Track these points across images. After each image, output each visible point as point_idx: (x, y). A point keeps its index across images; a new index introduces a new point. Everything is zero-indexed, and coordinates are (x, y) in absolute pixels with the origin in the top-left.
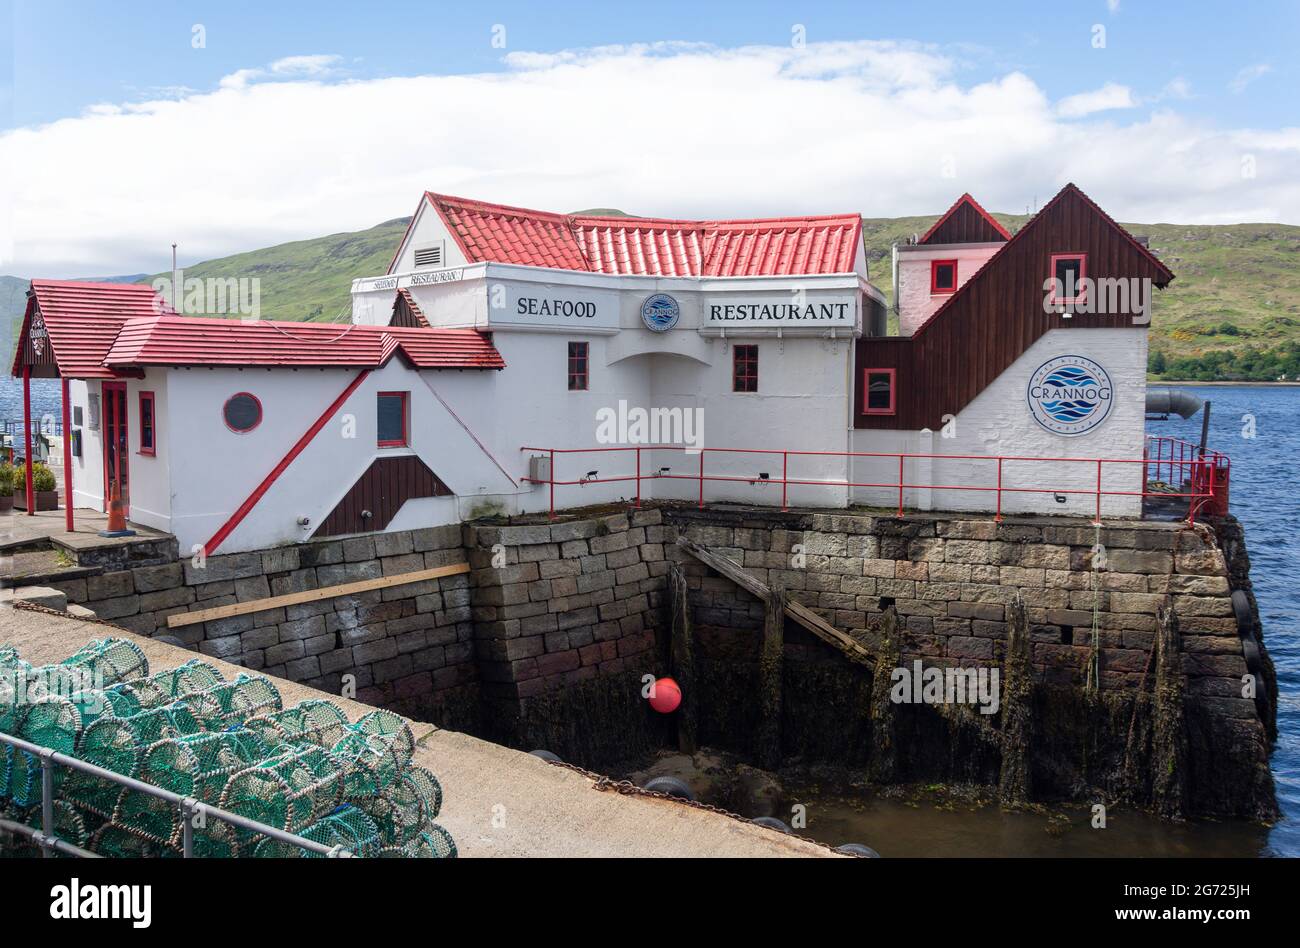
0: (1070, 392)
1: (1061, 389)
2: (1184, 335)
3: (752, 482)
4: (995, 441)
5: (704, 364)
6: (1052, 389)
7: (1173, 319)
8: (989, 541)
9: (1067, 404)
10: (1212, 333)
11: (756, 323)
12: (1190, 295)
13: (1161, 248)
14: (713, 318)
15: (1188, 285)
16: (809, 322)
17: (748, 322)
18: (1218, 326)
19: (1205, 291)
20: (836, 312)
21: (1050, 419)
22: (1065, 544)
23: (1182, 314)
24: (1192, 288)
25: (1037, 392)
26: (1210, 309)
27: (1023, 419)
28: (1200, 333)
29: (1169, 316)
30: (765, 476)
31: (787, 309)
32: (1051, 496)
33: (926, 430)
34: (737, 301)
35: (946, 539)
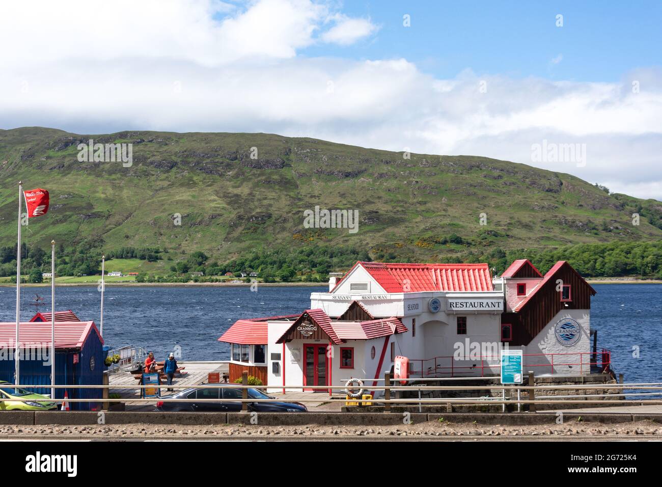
0: (568, 331)
1: (565, 330)
2: (425, 244)
3: (471, 368)
4: (545, 349)
5: (446, 324)
6: (562, 330)
7: (417, 231)
8: (550, 383)
9: (567, 335)
10: (445, 242)
11: (467, 309)
12: (427, 211)
13: (405, 172)
14: (451, 307)
15: (425, 203)
16: (487, 309)
17: (464, 309)
18: (448, 237)
19: (438, 208)
20: (497, 305)
21: (562, 341)
22: (573, 382)
23: (422, 226)
24: (429, 205)
25: (558, 331)
26: (442, 223)
27: (554, 340)
28: (436, 242)
29: (413, 228)
30: (474, 365)
31: (479, 304)
32: (568, 366)
33: (523, 346)
34: (460, 301)
35: (537, 383)
